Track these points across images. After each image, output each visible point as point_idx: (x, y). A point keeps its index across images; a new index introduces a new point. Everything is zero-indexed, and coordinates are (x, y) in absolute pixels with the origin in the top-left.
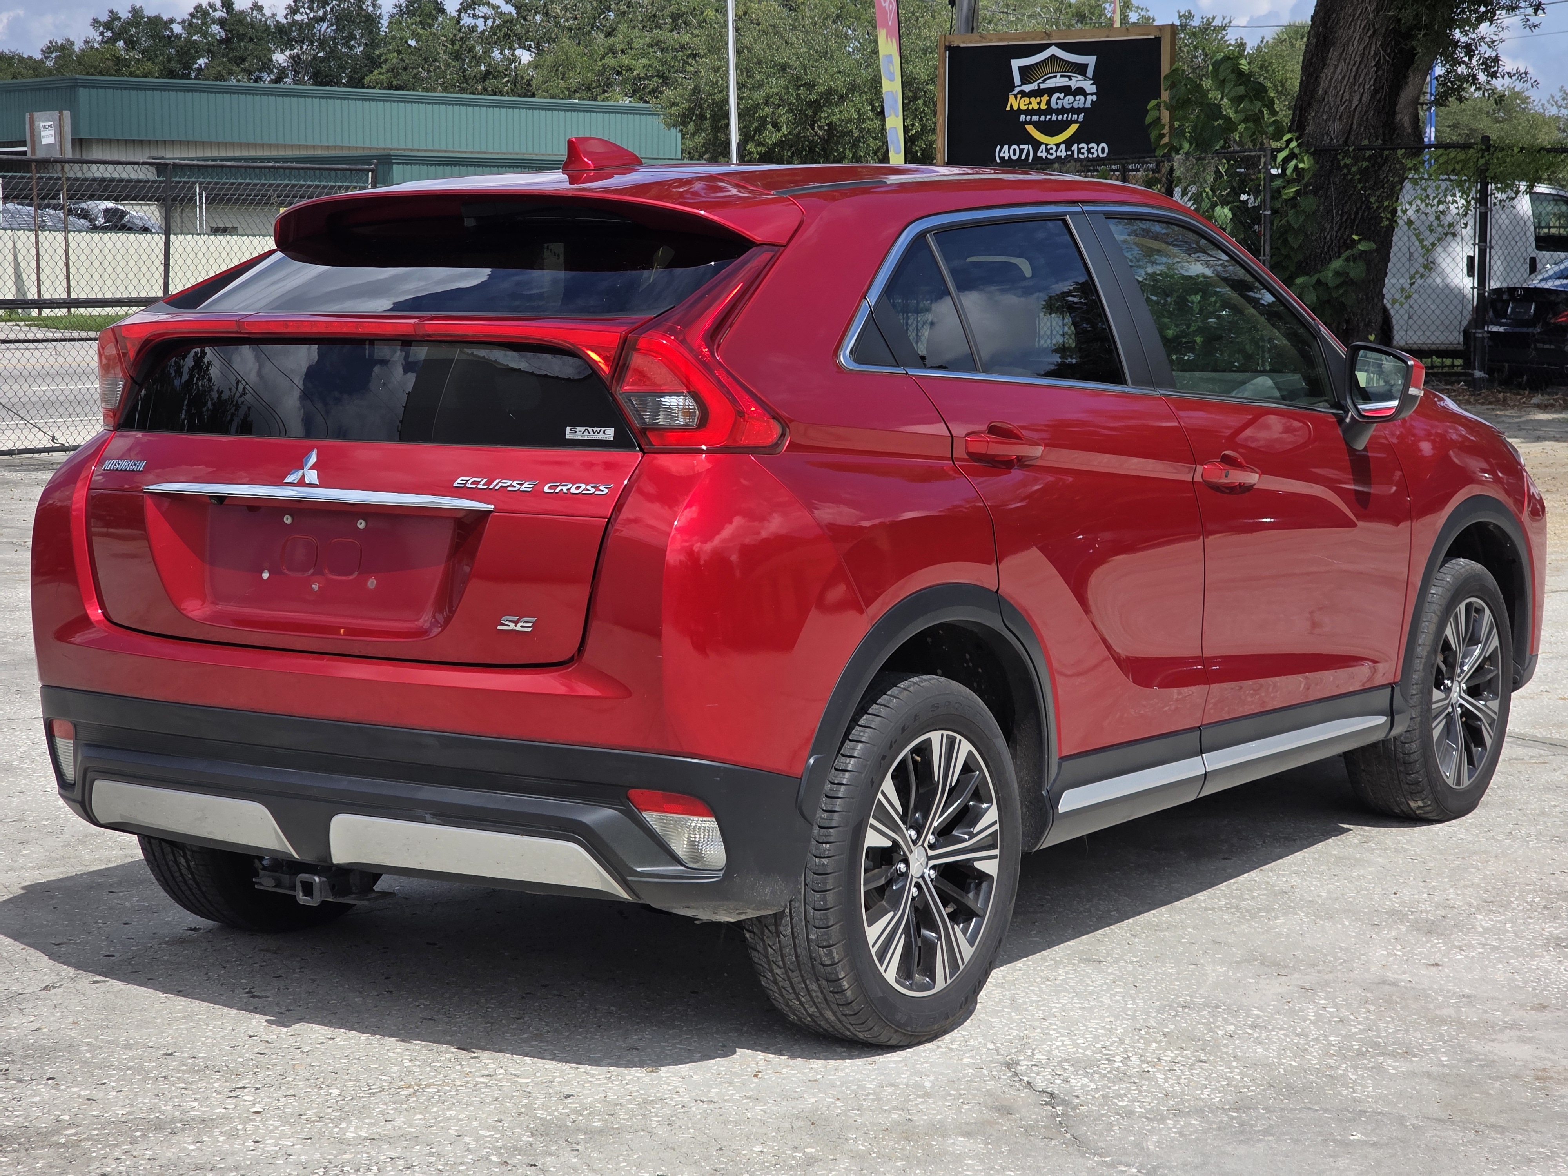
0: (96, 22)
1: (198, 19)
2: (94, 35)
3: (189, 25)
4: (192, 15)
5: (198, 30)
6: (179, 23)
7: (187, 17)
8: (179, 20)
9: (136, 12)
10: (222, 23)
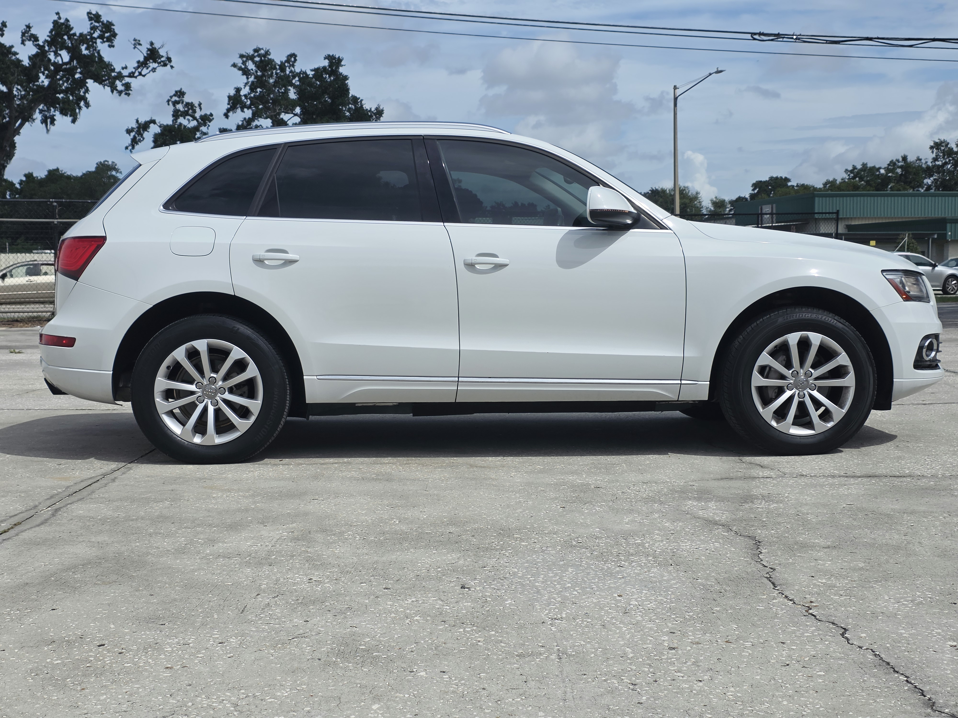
0: (846, 171)
1: (891, 166)
2: (846, 176)
3: (887, 170)
4: (889, 165)
5: (892, 171)
6: (883, 169)
7: (886, 166)
8: (883, 167)
9: (864, 165)
10: (901, 167)
